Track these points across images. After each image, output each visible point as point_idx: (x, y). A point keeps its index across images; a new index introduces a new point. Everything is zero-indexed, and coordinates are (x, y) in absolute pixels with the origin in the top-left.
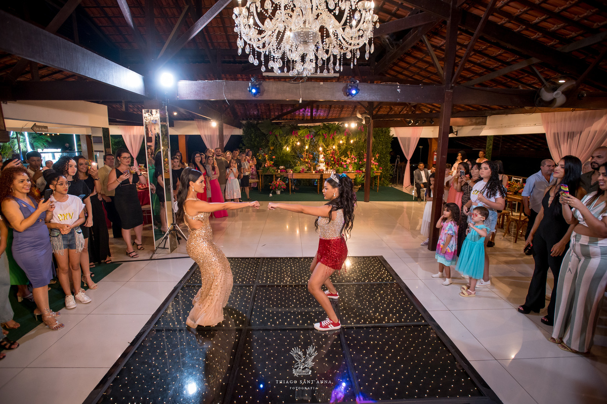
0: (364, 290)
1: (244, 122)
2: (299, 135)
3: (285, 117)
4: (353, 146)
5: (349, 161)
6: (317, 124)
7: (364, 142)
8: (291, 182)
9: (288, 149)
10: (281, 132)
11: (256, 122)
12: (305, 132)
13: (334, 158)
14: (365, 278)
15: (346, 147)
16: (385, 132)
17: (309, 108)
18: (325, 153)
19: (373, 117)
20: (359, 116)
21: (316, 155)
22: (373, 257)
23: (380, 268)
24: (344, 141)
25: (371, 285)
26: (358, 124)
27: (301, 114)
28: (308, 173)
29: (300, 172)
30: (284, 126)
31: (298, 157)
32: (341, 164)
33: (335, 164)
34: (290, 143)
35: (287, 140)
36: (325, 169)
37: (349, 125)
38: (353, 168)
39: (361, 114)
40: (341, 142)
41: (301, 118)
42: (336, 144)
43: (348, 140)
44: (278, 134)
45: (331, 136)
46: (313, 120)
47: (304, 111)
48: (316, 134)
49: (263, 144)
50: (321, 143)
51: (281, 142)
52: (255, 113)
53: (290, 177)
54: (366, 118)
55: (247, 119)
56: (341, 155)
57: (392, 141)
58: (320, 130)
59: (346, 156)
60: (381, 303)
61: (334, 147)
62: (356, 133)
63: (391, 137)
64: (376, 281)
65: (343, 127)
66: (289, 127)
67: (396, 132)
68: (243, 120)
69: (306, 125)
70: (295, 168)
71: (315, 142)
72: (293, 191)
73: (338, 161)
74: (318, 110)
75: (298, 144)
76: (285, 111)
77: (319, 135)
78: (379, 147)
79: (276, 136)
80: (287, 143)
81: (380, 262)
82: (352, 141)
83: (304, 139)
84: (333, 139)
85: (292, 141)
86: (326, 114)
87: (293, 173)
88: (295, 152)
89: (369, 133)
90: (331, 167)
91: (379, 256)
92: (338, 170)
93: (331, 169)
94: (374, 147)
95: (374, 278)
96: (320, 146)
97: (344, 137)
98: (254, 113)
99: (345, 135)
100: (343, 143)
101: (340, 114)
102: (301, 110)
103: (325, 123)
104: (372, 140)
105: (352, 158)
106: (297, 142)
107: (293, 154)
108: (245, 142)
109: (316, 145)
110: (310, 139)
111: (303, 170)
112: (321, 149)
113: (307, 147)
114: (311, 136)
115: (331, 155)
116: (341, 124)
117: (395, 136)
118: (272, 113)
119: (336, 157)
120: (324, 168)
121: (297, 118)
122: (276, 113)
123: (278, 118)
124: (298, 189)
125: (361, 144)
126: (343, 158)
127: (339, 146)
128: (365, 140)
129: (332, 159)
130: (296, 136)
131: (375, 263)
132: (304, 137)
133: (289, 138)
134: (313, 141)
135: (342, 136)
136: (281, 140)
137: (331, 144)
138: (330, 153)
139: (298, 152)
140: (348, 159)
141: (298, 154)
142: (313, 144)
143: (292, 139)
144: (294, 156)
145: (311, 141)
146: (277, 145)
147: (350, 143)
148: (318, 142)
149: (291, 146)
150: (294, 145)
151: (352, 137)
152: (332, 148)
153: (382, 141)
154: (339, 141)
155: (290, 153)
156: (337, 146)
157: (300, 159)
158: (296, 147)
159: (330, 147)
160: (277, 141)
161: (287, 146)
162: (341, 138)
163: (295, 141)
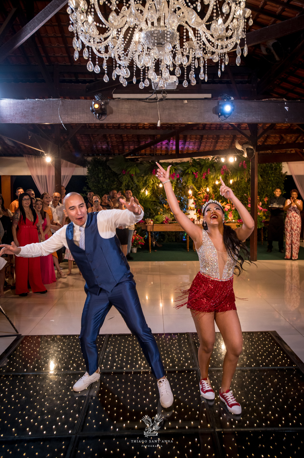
0: (249, 377)
1: (90, 159)
3: (143, 151)
6: (185, 160)
7: (247, 182)
8: (152, 236)
9: (147, 193)
10: (138, 171)
11: (105, 158)
14: (251, 362)
16: (276, 169)
17: (173, 139)
18: (195, 197)
19: (259, 148)
20: (239, 147)
21: (184, 200)
22: (262, 333)
23: (272, 347)
25: (260, 371)
26: (238, 157)
27: (164, 147)
28: (174, 224)
29: (162, 223)
30: (142, 163)
31: (161, 203)
34: (150, 185)
35: (146, 181)
36: (196, 219)
37: (227, 160)
38: (234, 217)
39: (242, 144)
40: (217, 183)
41: (164, 152)
42: (211, 185)
43: (226, 180)
44: (134, 173)
45: (204, 175)
46: (178, 154)
47: (167, 143)
48: (184, 173)
49: (115, 186)
50: (190, 184)
51: (137, 183)
52: (104, 147)
53: (149, 229)
54: (248, 149)
55: (93, 155)
57: (285, 181)
58: (188, 168)
61: (208, 190)
62: (236, 169)
63: (284, 175)
64: (267, 365)
65: (219, 163)
67: (290, 168)
68: (88, 156)
69: (170, 161)
70: (156, 217)
71: (182, 184)
72: (154, 248)
74: (185, 142)
76: (143, 144)
77: (188, 173)
78: (268, 189)
79: (131, 176)
80: (145, 184)
81: (273, 339)
82: (232, 182)
84: (207, 179)
85: (152, 182)
86: (196, 147)
87: (154, 223)
88: (157, 197)
89: (253, 170)
91: (272, 332)
94: (261, 188)
95: (264, 361)
96: (188, 189)
98: (102, 147)
99: (222, 174)
102: (164, 143)
103: (196, 158)
104: (258, 178)
106: (158, 183)
107: (154, 199)
108: (90, 185)
109: (184, 187)
110: (175, 179)
111: (167, 220)
112: (190, 192)
114: (177, 176)
115: (204, 200)
116: (216, 159)
117: (289, 174)
118: (126, 147)
120: (195, 217)
121: (158, 152)
122: (132, 147)
123: (133, 152)
124: (161, 246)
125: (243, 185)
127: (215, 187)
128: (249, 180)
131: (266, 340)
133: (149, 178)
134: (180, 182)
135: (218, 175)
136: (138, 181)
137: (204, 185)
138: (202, 197)
139: (160, 197)
140: (226, 204)
141: (160, 199)
142: (180, 186)
143: (153, 180)
144: (155, 201)
145: (177, 182)
146: (133, 187)
147: (230, 184)
148: (186, 183)
149: (151, 189)
150: (156, 187)
151: (231, 176)
152: (206, 190)
153: (271, 181)
154: (215, 181)
155: (150, 198)
156: (211, 189)
157: (163, 205)
158: (158, 190)
159: (203, 189)
160: (132, 183)
161: (146, 189)
162: (217, 178)
163: (156, 182)
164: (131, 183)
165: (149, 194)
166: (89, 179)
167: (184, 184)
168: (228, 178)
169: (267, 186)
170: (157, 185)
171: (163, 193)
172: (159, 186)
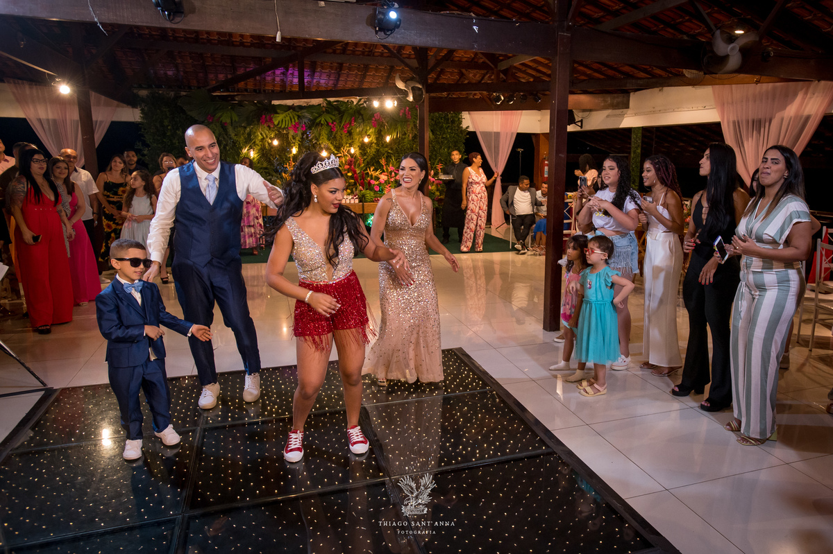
1: (143, 93)
2: (276, 123)
3: (241, 85)
4: (392, 149)
5: (383, 177)
6: (315, 101)
7: (413, 140)
9: (253, 154)
10: (235, 118)
11: (172, 94)
12: (288, 118)
13: (354, 172)
15: (378, 151)
16: (453, 122)
17: (294, 66)
19: (430, 88)
20: (400, 85)
24: (373, 138)
26: (399, 100)
27: (278, 79)
30: (240, 104)
31: (276, 171)
32: (369, 183)
33: (355, 184)
34: (257, 142)
35: (249, 135)
37: (382, 104)
39: (405, 81)
40: (366, 140)
41: (278, 89)
42: (357, 144)
43: (380, 136)
44: (228, 121)
45: (345, 126)
46: (304, 93)
47: (283, 73)
48: (314, 124)
50: (324, 142)
51: (235, 138)
52: (170, 73)
54: (413, 89)
55: (149, 87)
56: (368, 165)
57: (467, 139)
58: (320, 115)
59: (378, 167)
60: (467, 427)
61: (352, 151)
62: (394, 121)
63: (465, 130)
65: (370, 108)
66: (253, 108)
67: (473, 122)
68: (140, 87)
69: (289, 102)
71: (311, 141)
73: (363, 178)
74: (313, 72)
75: (276, 143)
76: (241, 72)
77: (320, 124)
78: (442, 151)
79: (223, 126)
80: (249, 141)
81: (459, 358)
82: (388, 139)
83: (287, 134)
84: (350, 133)
85: (260, 137)
86: (331, 82)
88: (269, 161)
89: (422, 121)
90: (349, 191)
91: (456, 348)
92: (363, 196)
93: (349, 194)
94: (433, 150)
96: (321, 149)
97: (371, 131)
98: (166, 74)
99: (374, 126)
100: (371, 143)
101: (362, 82)
102: (278, 72)
103: (332, 99)
104: (428, 135)
105: (391, 173)
106: (271, 139)
107: (265, 165)
108: (148, 138)
109: (314, 146)
110: (299, 133)
113: (294, 151)
114: (303, 128)
115: (347, 167)
116: (365, 102)
117: (471, 129)
118: (211, 76)
119: (358, 172)
121: (269, 88)
122: (221, 77)
123: (224, 85)
125: (406, 143)
126: (371, 172)
127: (363, 147)
128: (415, 137)
129: (350, 174)
130: (269, 127)
132: (287, 128)
133: (254, 130)
134: (307, 137)
135: (368, 128)
136: (236, 135)
137: (347, 143)
138: (344, 162)
139: (276, 163)
140: (381, 173)
141: (276, 165)
142: (307, 144)
143: (261, 134)
144: (266, 168)
145: (302, 138)
146: (226, 145)
147: (386, 142)
148: (317, 140)
149: (259, 148)
150: (267, 145)
151: (388, 130)
152: (349, 151)
153: (446, 138)
154: (363, 138)
155: (258, 163)
156: (358, 149)
157: (280, 174)
158: (270, 150)
159: (344, 150)
160: (226, 137)
161: (251, 147)
162: (366, 132)
163: (267, 136)
164: (224, 138)
165: (256, 156)
166: (145, 129)
167: (314, 141)
168: (382, 133)
169: (441, 147)
170: (270, 141)
171: (279, 156)
172: (272, 143)
